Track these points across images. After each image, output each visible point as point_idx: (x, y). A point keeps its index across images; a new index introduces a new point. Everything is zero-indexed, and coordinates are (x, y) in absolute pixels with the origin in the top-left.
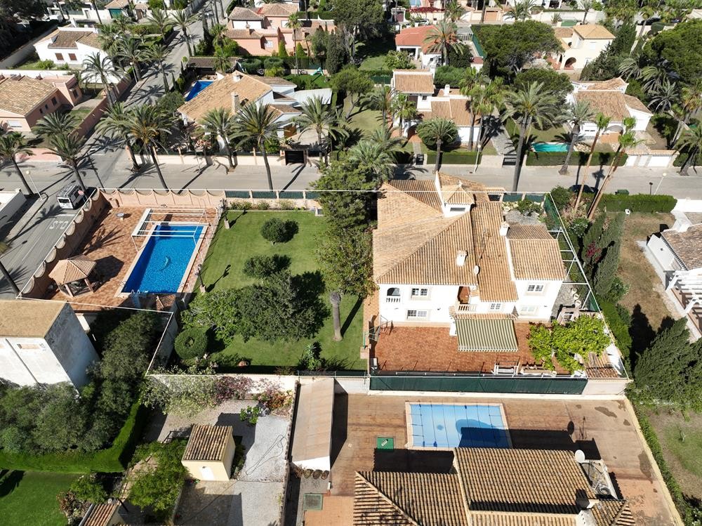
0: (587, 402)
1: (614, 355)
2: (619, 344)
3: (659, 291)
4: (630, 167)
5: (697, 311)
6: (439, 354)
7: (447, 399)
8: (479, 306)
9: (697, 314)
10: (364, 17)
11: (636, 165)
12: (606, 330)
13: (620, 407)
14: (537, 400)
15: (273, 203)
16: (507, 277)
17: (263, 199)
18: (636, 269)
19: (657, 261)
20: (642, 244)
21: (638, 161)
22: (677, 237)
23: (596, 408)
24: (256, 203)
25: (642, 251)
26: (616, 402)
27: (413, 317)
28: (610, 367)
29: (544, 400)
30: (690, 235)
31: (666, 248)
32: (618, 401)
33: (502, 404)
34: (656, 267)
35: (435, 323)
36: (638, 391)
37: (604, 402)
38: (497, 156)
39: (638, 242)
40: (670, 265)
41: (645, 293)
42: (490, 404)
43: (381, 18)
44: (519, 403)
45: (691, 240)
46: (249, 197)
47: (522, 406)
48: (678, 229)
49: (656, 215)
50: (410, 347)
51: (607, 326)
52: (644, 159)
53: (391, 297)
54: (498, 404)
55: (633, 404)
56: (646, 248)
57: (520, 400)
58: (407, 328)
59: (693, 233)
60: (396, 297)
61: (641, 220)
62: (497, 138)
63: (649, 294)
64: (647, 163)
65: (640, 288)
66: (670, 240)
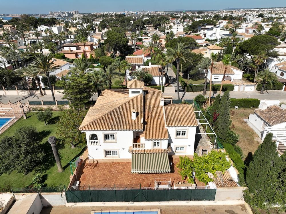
0: (219, 207)
1: (233, 173)
2: (236, 166)
3: (258, 141)
4: (236, 91)
5: (280, 148)
6: (122, 178)
7: (122, 208)
8: (146, 144)
9: (281, 150)
10: (117, 42)
11: (239, 90)
12: (228, 159)
13: (242, 210)
14: (185, 206)
15: (54, 107)
16: (163, 126)
17: (49, 106)
18: (243, 131)
19: (255, 127)
20: (245, 120)
21: (239, 88)
22: (262, 112)
23: (226, 211)
24: (45, 108)
25: (246, 123)
26: (240, 206)
27: (110, 156)
28: (231, 180)
29: (189, 206)
30: (269, 110)
31: (258, 119)
32: (241, 206)
33: (159, 210)
34: (254, 130)
35: (123, 159)
36: (251, 195)
37: (231, 206)
38: (172, 87)
39: (244, 119)
40: (262, 127)
41: (250, 141)
42: (152, 210)
43: (125, 43)
44: (172, 209)
45: (270, 113)
46: (42, 104)
47: (174, 211)
48: (262, 108)
49: (251, 108)
50: (104, 174)
51: (228, 156)
52: (242, 87)
53: (92, 141)
54: (157, 210)
55: (250, 206)
56: (248, 121)
57: (173, 206)
58: (106, 163)
59: (270, 109)
60: (95, 141)
61: (244, 111)
62: (174, 84)
63: (253, 142)
64: (244, 89)
65: (247, 140)
66: (258, 113)
